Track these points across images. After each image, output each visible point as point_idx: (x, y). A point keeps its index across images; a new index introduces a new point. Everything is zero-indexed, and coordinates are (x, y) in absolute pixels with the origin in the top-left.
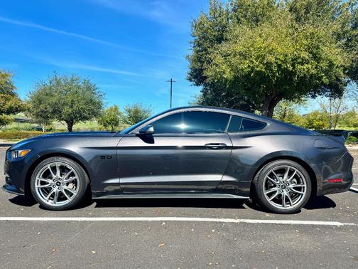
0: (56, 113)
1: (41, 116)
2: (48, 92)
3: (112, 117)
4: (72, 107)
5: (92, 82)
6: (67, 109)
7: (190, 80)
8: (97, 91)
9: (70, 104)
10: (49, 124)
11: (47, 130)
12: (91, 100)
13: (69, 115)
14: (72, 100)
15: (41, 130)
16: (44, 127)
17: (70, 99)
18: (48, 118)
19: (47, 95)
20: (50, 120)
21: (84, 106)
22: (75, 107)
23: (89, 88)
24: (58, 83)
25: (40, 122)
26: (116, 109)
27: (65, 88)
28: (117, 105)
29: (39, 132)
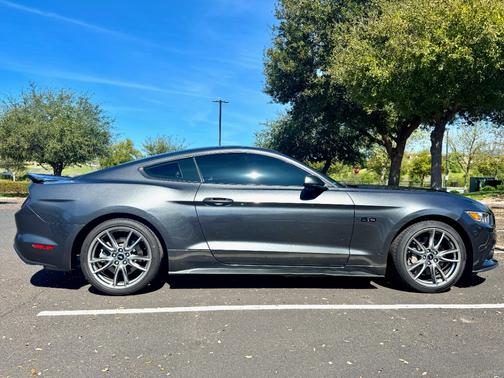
0: (36, 149)
1: (10, 155)
2: (21, 116)
3: (123, 158)
4: (61, 141)
5: (93, 102)
6: (53, 145)
7: (271, 92)
8: (101, 115)
9: (58, 136)
10: (23, 168)
11: (21, 179)
12: (92, 130)
13: (55, 153)
14: (62, 131)
15: (9, 177)
16: (14, 173)
17: (57, 127)
18: (21, 158)
19: (20, 121)
20: (25, 162)
21: (81, 139)
22: (66, 142)
23: (87, 111)
24: (38, 102)
25: (7, 166)
26: (129, 144)
27: (50, 111)
28: (131, 139)
29: (6, 181)
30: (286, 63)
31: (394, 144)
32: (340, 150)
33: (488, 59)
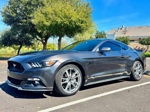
30: (13, 14)
31: (44, 41)
32: (25, 41)
33: (72, 25)
